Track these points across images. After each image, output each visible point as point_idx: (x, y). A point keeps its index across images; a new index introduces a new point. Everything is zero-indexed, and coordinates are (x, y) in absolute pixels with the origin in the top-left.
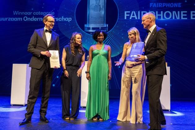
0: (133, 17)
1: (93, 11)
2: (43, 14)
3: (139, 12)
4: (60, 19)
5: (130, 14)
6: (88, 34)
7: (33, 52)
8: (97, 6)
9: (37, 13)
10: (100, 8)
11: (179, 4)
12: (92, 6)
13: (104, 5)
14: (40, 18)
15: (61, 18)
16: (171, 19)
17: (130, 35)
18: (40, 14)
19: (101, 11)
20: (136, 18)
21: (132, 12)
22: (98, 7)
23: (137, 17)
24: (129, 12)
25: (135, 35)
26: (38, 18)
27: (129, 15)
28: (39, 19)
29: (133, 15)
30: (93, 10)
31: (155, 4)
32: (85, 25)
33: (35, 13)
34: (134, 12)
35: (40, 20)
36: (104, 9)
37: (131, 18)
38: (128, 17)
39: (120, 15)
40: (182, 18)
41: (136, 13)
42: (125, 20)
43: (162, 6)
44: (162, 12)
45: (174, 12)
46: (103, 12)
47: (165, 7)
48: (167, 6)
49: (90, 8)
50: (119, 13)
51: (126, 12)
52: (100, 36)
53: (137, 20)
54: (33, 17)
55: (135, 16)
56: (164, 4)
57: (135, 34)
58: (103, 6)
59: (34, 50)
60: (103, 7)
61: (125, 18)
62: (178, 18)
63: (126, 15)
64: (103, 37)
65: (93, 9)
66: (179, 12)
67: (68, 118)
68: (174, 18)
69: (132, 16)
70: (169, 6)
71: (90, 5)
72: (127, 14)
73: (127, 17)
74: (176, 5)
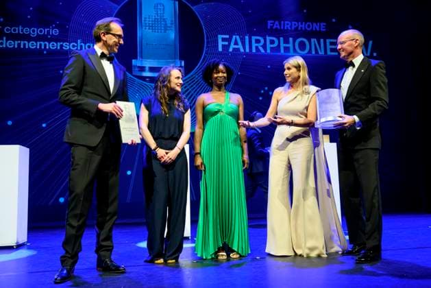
0: (236, 47)
1: (151, 31)
2: (30, 33)
3: (247, 38)
4: (74, 46)
5: (229, 40)
6: (141, 81)
7: (80, 104)
8: (158, 22)
9: (15, 30)
10: (166, 24)
11: (322, 24)
12: (148, 19)
13: (174, 19)
14: (22, 42)
15: (77, 43)
16: (308, 53)
17: (289, 69)
18: (22, 31)
19: (167, 31)
20: (242, 50)
21: (234, 37)
22: (161, 24)
23: (244, 48)
24: (227, 36)
25: (299, 71)
26: (16, 42)
27: (227, 43)
28: (19, 45)
29: (236, 43)
30: (149, 29)
31: (277, 23)
32: (134, 62)
33: (7, 30)
34: (238, 37)
35: (22, 47)
36: (173, 29)
37: (231, 50)
38: (226, 48)
39: (208, 42)
40: (329, 53)
41: (241, 39)
42: (221, 53)
43: (291, 27)
44: (291, 39)
45: (314, 41)
46: (172, 35)
47: (296, 29)
48: (299, 28)
49: (143, 24)
50: (207, 38)
51: (220, 37)
52: (219, 73)
53: (244, 54)
54: (5, 38)
55: (240, 46)
56: (295, 25)
57: (298, 67)
58: (172, 21)
59: (79, 100)
60: (172, 24)
61: (220, 49)
62: (321, 53)
63: (220, 43)
64: (225, 75)
65: (149, 26)
66: (322, 40)
67: (161, 261)
68: (314, 52)
69: (232, 46)
70: (303, 29)
71: (143, 16)
72: (224, 40)
73: (223, 46)
74: (316, 26)
